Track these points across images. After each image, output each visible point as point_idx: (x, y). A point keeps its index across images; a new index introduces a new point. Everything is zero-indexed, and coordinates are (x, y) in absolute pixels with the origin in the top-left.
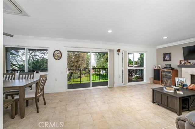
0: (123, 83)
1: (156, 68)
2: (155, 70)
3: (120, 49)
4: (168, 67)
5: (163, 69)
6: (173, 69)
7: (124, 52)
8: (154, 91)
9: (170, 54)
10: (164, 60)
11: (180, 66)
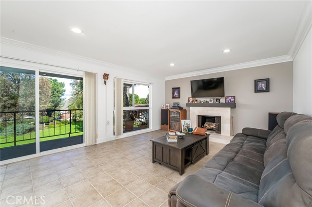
0: (114, 134)
1: (164, 108)
2: (162, 110)
3: (108, 75)
4: (177, 107)
5: (171, 109)
6: (181, 108)
7: (116, 79)
8: (155, 144)
9: (179, 88)
10: (174, 97)
11: (188, 105)
